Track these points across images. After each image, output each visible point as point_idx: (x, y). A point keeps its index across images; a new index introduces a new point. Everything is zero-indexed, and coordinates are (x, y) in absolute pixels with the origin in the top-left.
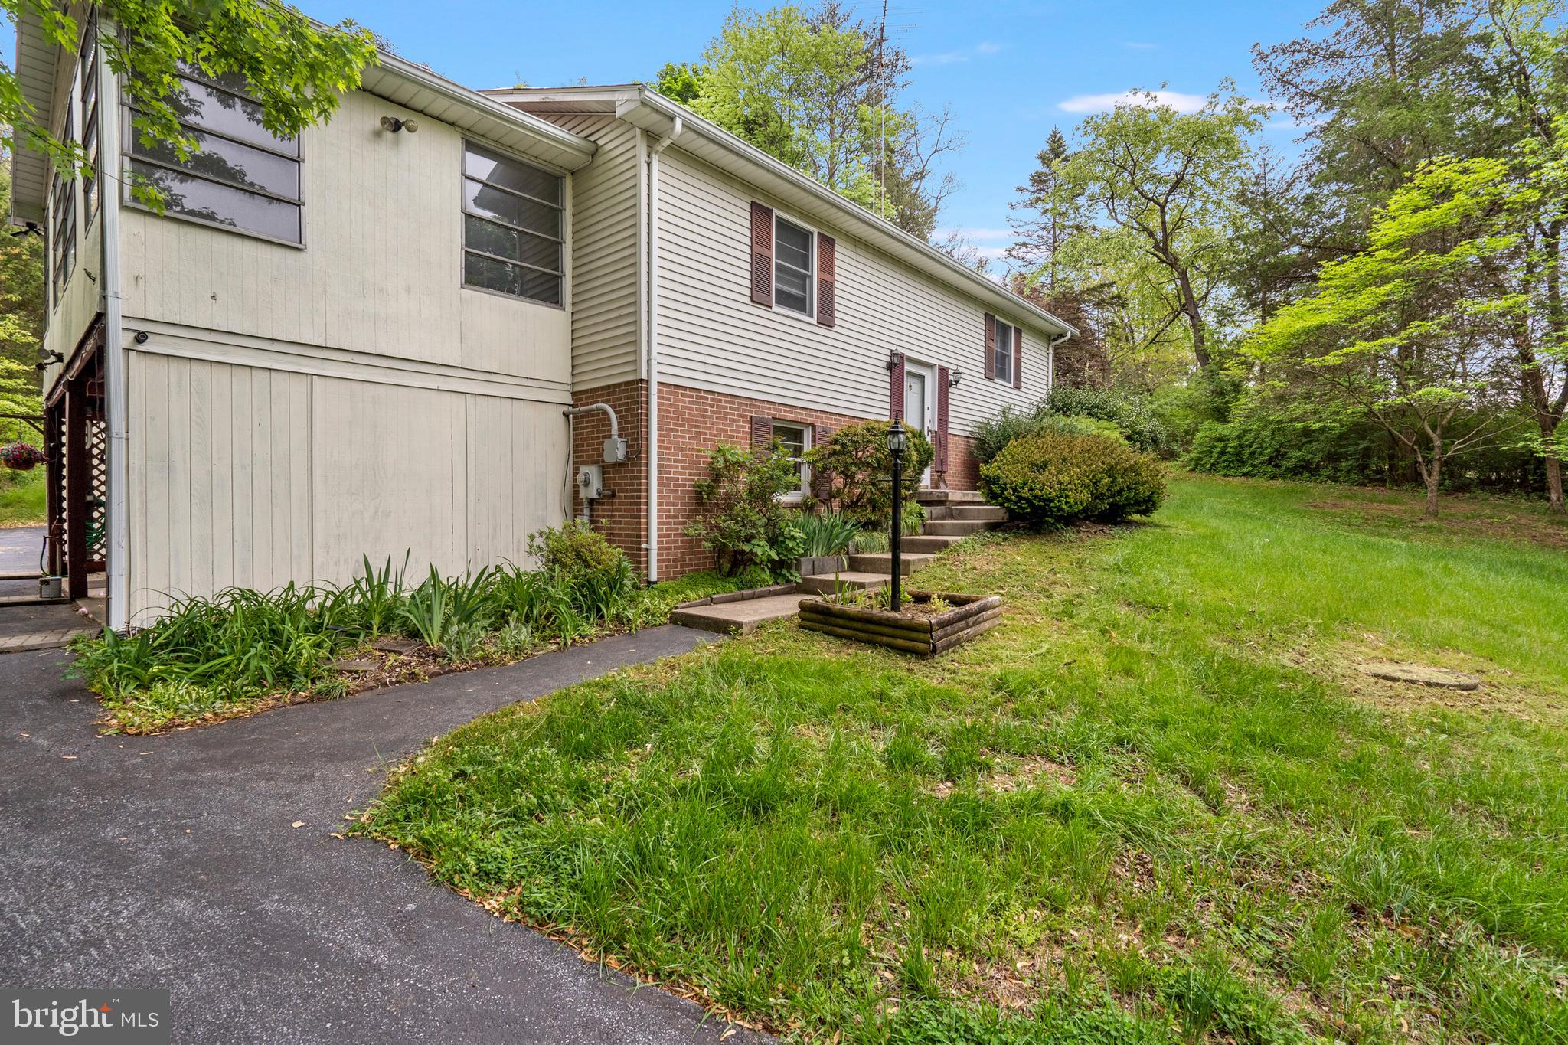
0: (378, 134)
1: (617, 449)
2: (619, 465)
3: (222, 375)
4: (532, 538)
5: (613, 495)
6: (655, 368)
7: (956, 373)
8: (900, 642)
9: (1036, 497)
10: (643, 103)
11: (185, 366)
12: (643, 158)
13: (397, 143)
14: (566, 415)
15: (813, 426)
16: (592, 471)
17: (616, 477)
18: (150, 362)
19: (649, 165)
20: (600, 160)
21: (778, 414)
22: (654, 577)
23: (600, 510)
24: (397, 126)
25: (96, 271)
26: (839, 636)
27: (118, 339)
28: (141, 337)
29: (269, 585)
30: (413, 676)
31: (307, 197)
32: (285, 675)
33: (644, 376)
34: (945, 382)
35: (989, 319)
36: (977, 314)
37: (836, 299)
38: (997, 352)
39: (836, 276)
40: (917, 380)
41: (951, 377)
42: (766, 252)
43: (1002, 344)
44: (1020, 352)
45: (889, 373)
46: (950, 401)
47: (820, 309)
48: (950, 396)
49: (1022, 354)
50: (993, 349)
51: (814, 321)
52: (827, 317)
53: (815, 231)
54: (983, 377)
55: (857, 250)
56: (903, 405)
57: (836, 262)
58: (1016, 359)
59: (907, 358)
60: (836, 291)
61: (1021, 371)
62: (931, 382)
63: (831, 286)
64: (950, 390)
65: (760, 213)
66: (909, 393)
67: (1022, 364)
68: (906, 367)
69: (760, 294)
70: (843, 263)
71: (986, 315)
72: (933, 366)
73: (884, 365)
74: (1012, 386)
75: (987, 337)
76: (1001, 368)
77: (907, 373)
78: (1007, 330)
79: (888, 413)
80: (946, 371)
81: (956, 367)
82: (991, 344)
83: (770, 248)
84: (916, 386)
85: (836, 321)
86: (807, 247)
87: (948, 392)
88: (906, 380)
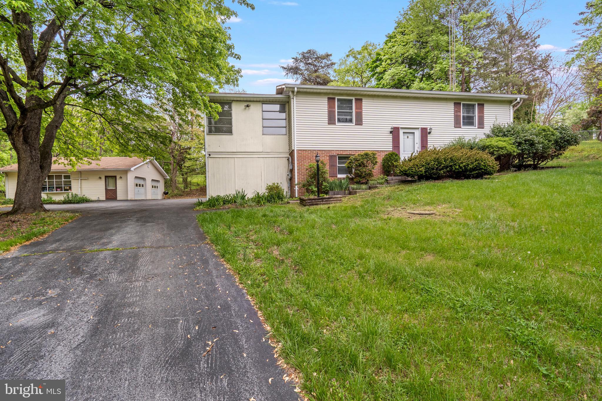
1: (291, 167)
2: (292, 170)
3: (221, 159)
4: (267, 186)
5: (292, 177)
6: (296, 147)
7: (431, 129)
10: (286, 88)
11: (216, 159)
13: (250, 109)
14: (288, 160)
17: (292, 173)
18: (211, 158)
19: (293, 99)
21: (340, 153)
22: (297, 196)
23: (292, 181)
24: (248, 106)
27: (207, 155)
28: (210, 155)
31: (233, 125)
33: (293, 149)
34: (425, 133)
35: (457, 104)
36: (448, 104)
37: (363, 116)
38: (463, 117)
39: (363, 109)
40: (412, 134)
41: (428, 131)
42: (333, 110)
43: (468, 112)
44: (483, 113)
45: (391, 135)
46: (428, 139)
47: (356, 121)
48: (428, 137)
49: (485, 113)
50: (460, 115)
51: (354, 124)
52: (359, 122)
53: (354, 98)
54: (454, 127)
55: (374, 99)
56: (399, 144)
57: (363, 105)
58: (479, 117)
59: (402, 128)
60: (363, 114)
61: (483, 121)
62: (418, 134)
63: (361, 113)
64: (428, 135)
65: (331, 100)
66: (406, 140)
67: (485, 118)
68: (401, 132)
69: (331, 121)
70: (366, 104)
71: (455, 103)
72: (418, 128)
73: (389, 132)
74: (477, 127)
75: (455, 112)
76: (469, 121)
77: (404, 133)
78: (473, 106)
79: (392, 147)
80: (426, 129)
81: (432, 127)
82: (458, 114)
83: (335, 108)
84: (411, 136)
85: (363, 123)
86: (352, 104)
87: (427, 136)
88: (404, 135)
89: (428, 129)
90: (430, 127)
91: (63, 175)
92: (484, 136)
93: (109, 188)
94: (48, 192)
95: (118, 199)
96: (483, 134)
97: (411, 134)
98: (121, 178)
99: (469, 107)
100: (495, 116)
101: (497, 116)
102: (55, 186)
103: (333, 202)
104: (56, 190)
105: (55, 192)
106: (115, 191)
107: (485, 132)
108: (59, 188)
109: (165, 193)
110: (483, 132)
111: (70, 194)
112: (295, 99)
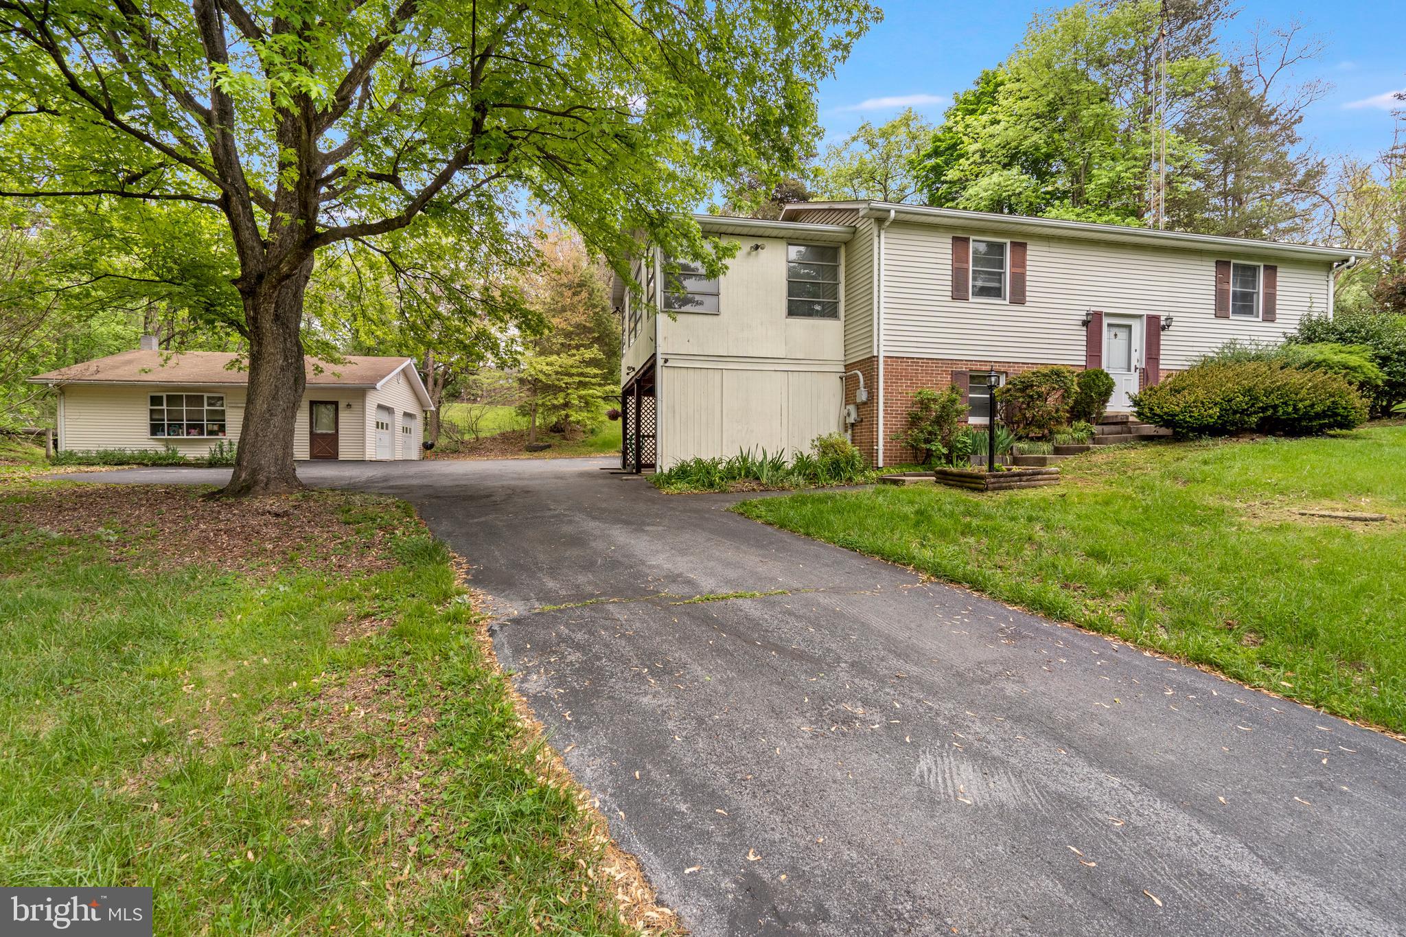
0: (749, 254)
1: (862, 395)
2: (864, 403)
3: (691, 372)
4: (813, 441)
5: (862, 421)
6: (882, 348)
7: (1169, 319)
8: (973, 485)
9: (1166, 413)
10: (871, 209)
11: (679, 370)
12: (876, 233)
13: (757, 254)
14: (841, 378)
15: (1007, 373)
16: (852, 408)
17: (863, 410)
18: (669, 369)
19: (879, 236)
20: (857, 235)
21: (974, 368)
22: (881, 465)
23: (857, 430)
24: (757, 247)
25: (653, 338)
26: (949, 485)
27: (660, 362)
28: (666, 361)
29: (706, 457)
30: (754, 490)
31: (721, 291)
32: (711, 485)
33: (875, 354)
34: (1155, 327)
35: (1222, 265)
36: (1204, 263)
37: (1028, 283)
38: (1234, 293)
39: (1028, 268)
40: (1124, 329)
41: (1163, 323)
42: (964, 266)
43: (1244, 284)
44: (1274, 287)
45: (1085, 328)
46: (1162, 342)
47: (1012, 293)
48: (1162, 338)
49: (1278, 288)
50: (1228, 290)
51: (1007, 302)
52: (1019, 297)
53: (1008, 241)
54: (1213, 316)
55: (1051, 244)
56: (1100, 351)
57: (1028, 258)
58: (1266, 294)
59: (1108, 315)
60: (1028, 278)
61: (1275, 304)
62: (1139, 329)
63: (1023, 275)
64: (1162, 333)
65: (960, 243)
66: (1113, 341)
67: (1278, 297)
68: (1106, 321)
69: (959, 293)
70: (1036, 256)
71: (1217, 262)
72: (1140, 316)
73: (1080, 323)
74: (1260, 319)
75: (1218, 281)
76: (1244, 305)
77: (1109, 325)
78: (1254, 269)
79: (1084, 358)
80: (1157, 318)
81: (1171, 314)
82: (1225, 286)
83: (967, 262)
84: (1123, 334)
85: (1027, 299)
86: (1002, 253)
87: (1159, 335)
88: (1109, 331)
89: (1163, 318)
90: (1167, 314)
91: (206, 395)
92: (1284, 339)
93: (319, 432)
94: (166, 437)
95: (342, 456)
96: (1281, 335)
97: (1121, 329)
98: (349, 406)
99: (1247, 274)
100: (1308, 295)
101: (1313, 296)
102: (185, 422)
103: (1042, 483)
104: (188, 434)
105: (185, 437)
106: (333, 439)
107: (1286, 331)
108: (195, 427)
109: (427, 447)
110: (1282, 330)
111: (226, 443)
112: (882, 236)
